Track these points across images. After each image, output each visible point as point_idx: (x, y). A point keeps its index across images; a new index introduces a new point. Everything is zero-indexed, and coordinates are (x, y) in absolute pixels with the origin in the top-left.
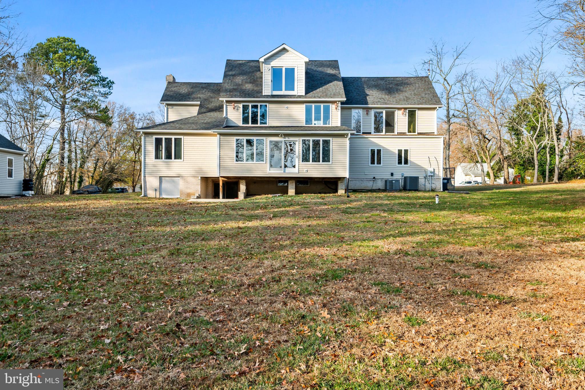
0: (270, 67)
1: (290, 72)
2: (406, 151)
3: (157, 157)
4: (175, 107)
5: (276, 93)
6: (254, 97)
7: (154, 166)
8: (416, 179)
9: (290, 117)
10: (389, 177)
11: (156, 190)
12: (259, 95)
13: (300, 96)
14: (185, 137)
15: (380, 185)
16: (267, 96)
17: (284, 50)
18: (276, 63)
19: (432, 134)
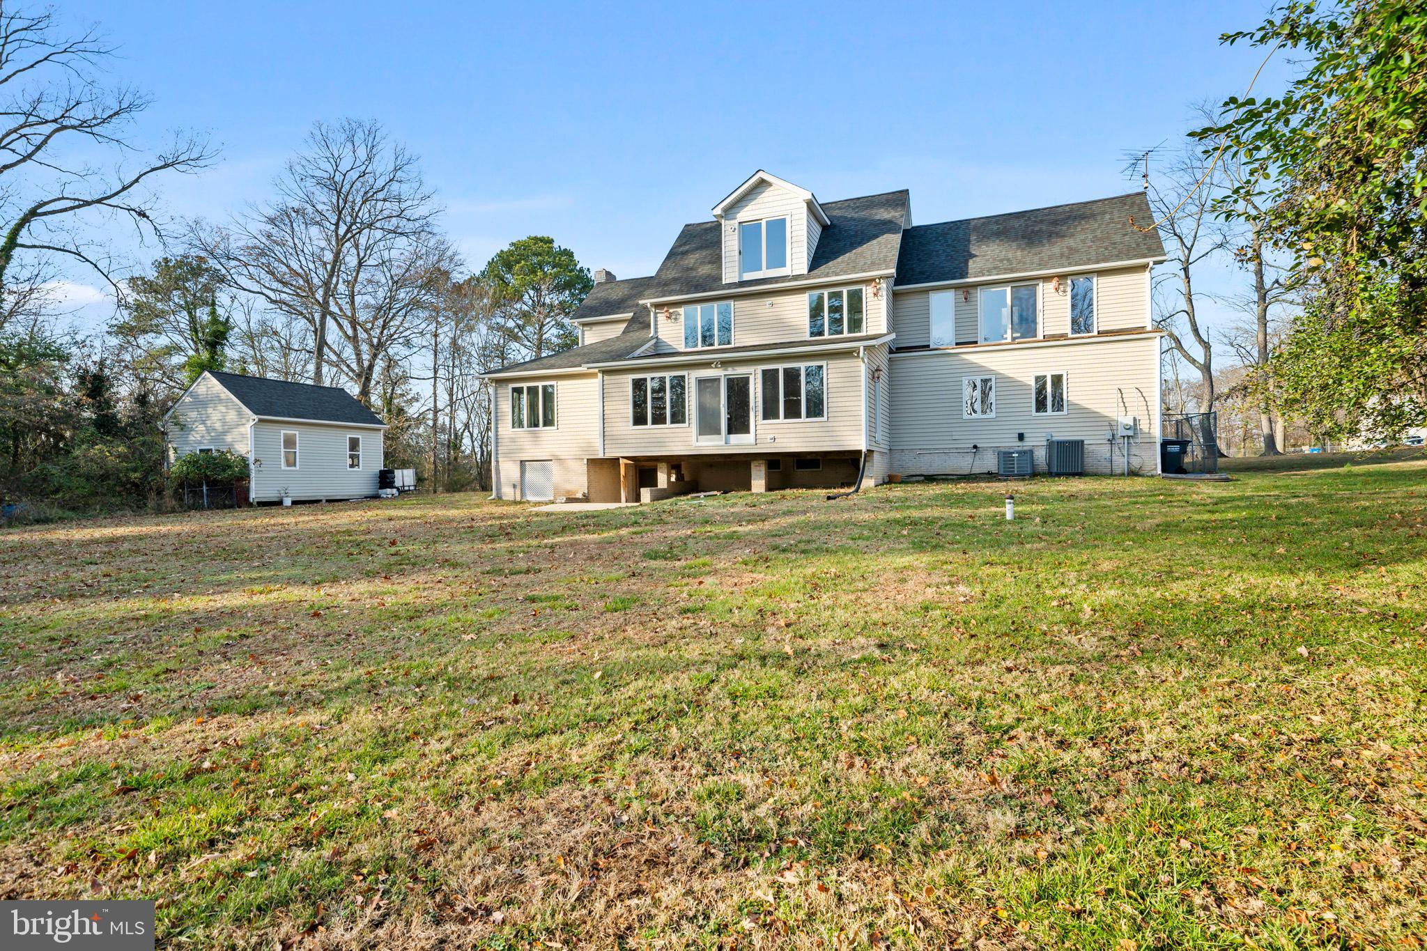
0: (735, 223)
1: (777, 227)
2: (1057, 380)
3: (517, 423)
4: (595, 328)
5: (748, 276)
6: (705, 291)
7: (513, 440)
8: (1078, 446)
9: (780, 324)
10: (1011, 443)
11: (514, 486)
12: (715, 285)
13: (796, 278)
14: (560, 383)
15: (989, 463)
16: (730, 286)
17: (763, 184)
18: (746, 214)
19: (1141, 330)
